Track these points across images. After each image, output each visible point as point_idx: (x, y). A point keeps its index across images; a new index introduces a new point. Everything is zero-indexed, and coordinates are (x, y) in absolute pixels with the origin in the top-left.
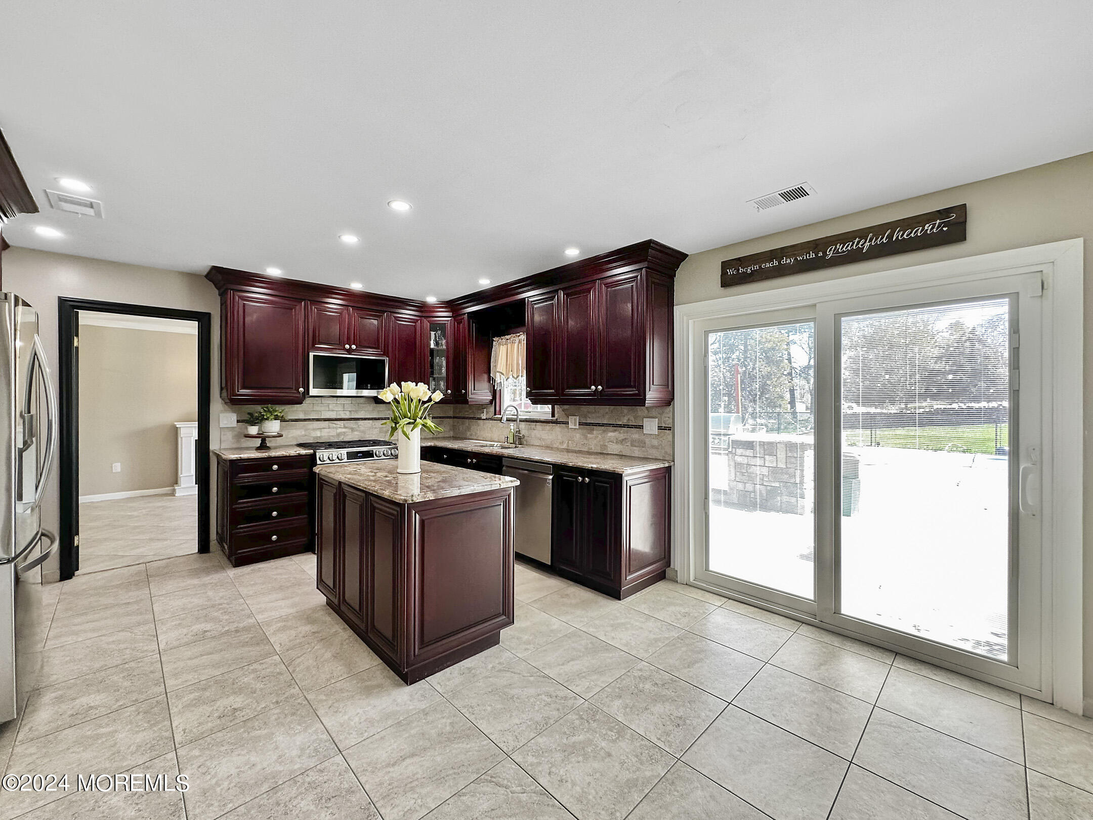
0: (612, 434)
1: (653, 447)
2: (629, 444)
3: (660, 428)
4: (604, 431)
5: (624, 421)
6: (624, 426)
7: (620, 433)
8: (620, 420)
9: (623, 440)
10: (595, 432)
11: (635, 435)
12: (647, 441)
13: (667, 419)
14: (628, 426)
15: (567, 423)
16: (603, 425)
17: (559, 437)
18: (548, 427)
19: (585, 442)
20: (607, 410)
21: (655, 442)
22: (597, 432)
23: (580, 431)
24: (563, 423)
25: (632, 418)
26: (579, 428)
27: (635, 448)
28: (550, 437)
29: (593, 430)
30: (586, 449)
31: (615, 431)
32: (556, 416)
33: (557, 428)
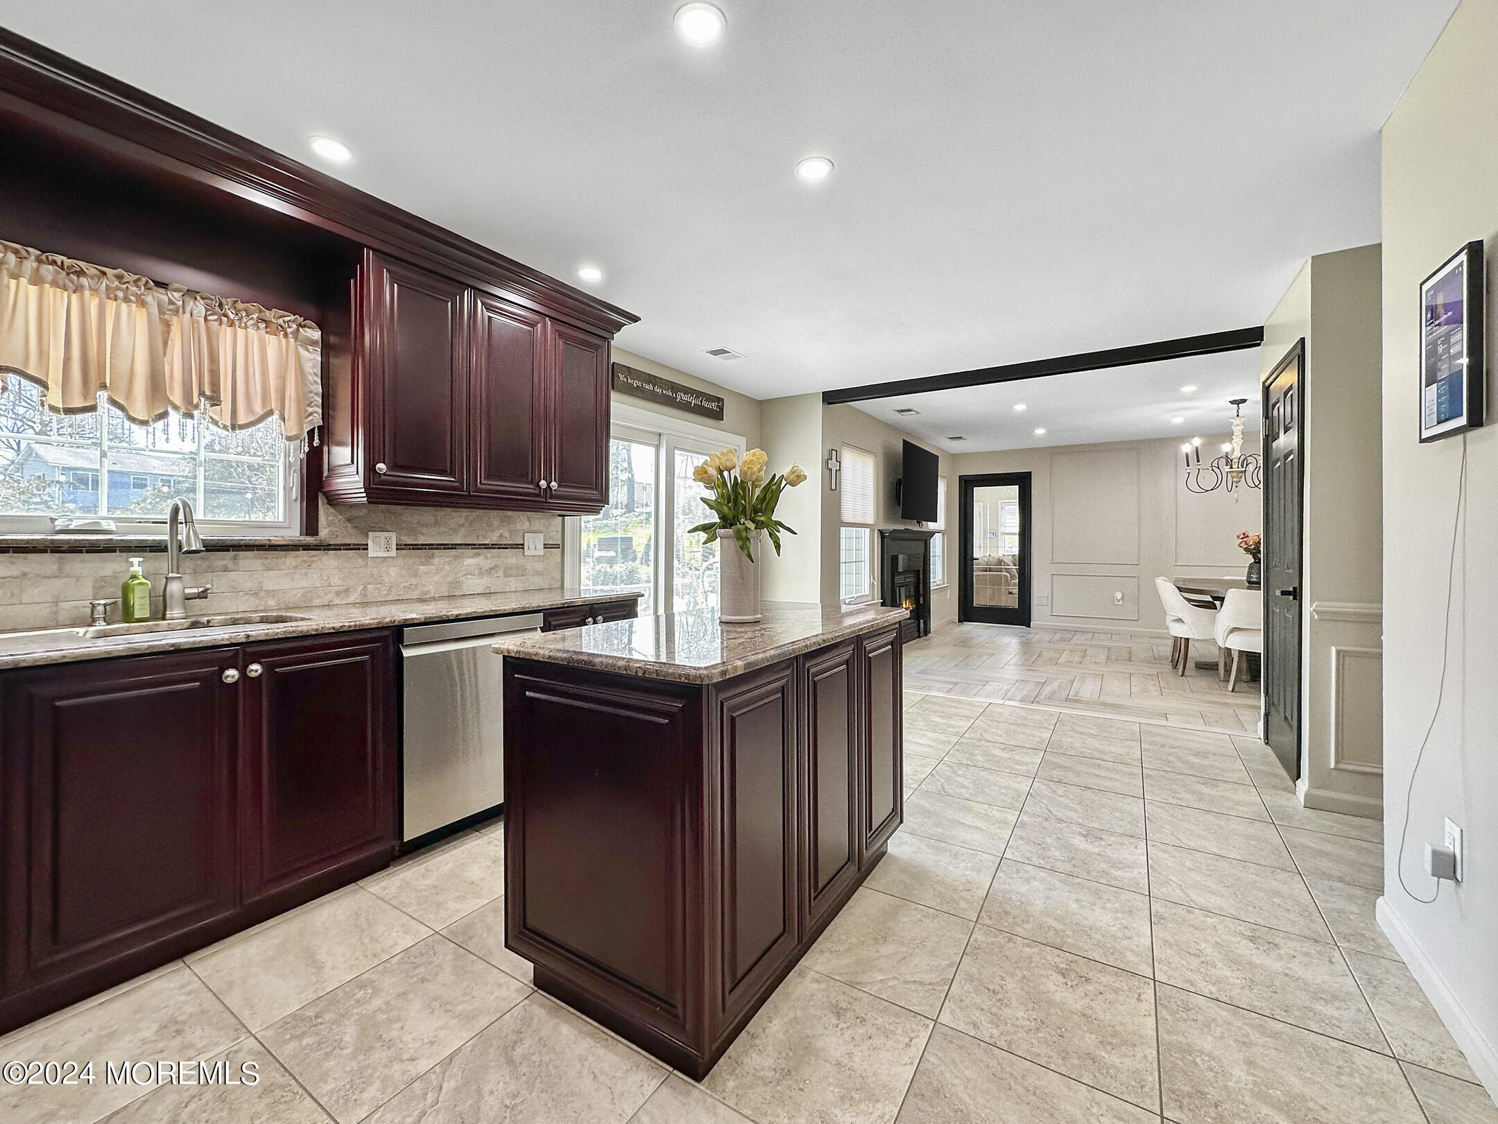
0: (471, 561)
1: (537, 573)
2: (501, 574)
3: (546, 546)
4: (456, 557)
5: (493, 538)
6: (493, 546)
7: (486, 558)
8: (485, 538)
9: (491, 569)
10: (436, 561)
11: (511, 558)
12: (529, 566)
13: (555, 533)
14: (501, 547)
15: (365, 547)
16: (454, 547)
17: (335, 580)
18: (291, 559)
19: (413, 581)
20: (462, 521)
21: (539, 566)
22: (441, 558)
23: (401, 561)
24: (347, 547)
25: (506, 534)
26: (398, 556)
27: (511, 579)
28: (304, 583)
29: (433, 556)
30: (415, 595)
31: (478, 555)
32: (324, 532)
33: (329, 561)
